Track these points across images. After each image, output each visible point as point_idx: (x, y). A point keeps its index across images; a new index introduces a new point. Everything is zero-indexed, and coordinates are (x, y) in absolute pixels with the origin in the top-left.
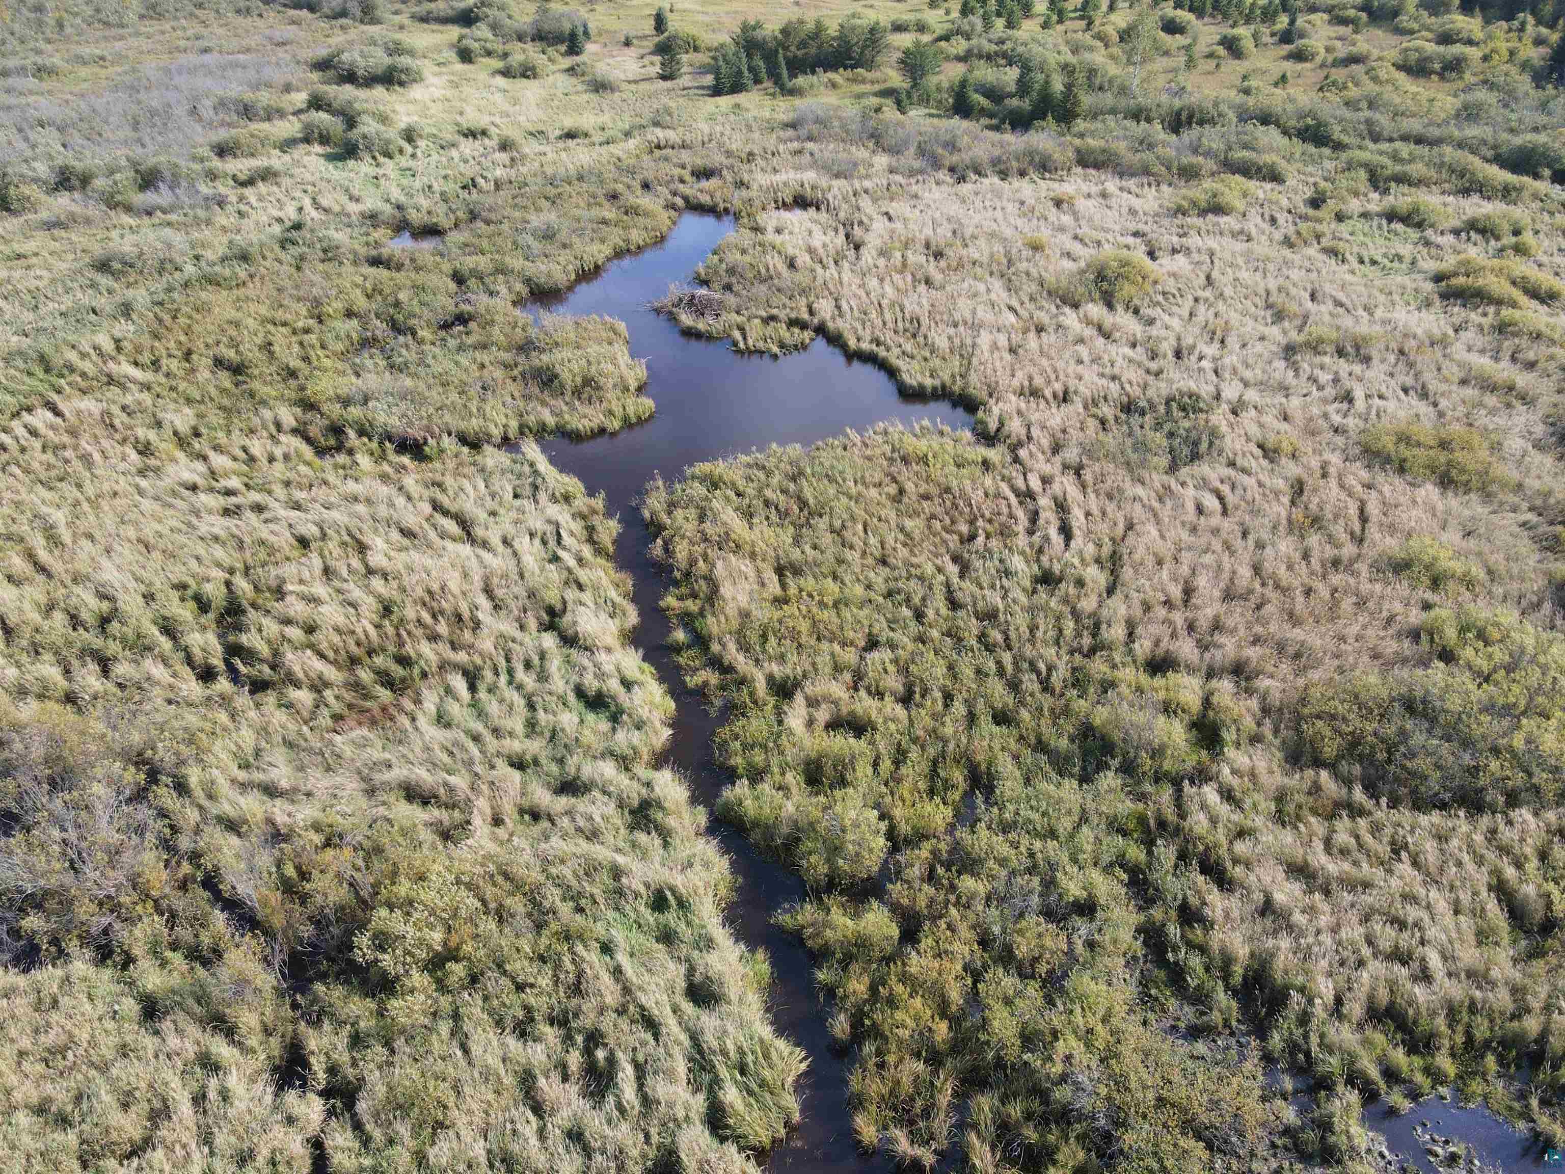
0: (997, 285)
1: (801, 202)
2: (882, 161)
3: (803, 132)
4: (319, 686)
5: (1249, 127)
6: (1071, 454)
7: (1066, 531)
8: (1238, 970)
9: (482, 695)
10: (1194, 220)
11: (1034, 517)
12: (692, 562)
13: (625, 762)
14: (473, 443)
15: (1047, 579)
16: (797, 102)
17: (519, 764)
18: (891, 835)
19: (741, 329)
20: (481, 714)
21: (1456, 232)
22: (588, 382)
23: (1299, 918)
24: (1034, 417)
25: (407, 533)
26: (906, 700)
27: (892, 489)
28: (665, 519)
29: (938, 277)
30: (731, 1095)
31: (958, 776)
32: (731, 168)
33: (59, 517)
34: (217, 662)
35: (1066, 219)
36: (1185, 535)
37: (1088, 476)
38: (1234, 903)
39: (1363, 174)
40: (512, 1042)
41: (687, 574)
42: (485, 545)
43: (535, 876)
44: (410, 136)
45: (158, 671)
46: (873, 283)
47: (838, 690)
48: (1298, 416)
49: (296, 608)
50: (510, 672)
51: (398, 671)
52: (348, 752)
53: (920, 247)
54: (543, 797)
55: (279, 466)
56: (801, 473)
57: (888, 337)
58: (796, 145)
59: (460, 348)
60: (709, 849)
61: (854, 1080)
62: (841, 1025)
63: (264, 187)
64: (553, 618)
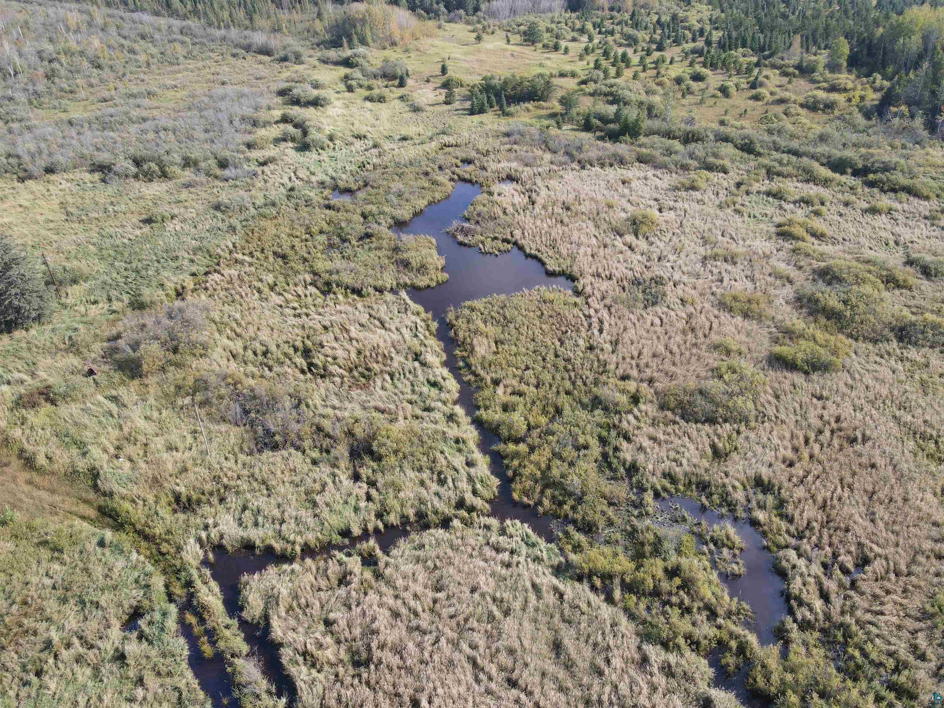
0: (591, 224)
1: (510, 178)
2: (548, 156)
3: (512, 138)
4: (342, 377)
5: (718, 144)
6: (608, 301)
7: (601, 331)
8: (627, 464)
9: (396, 381)
10: (683, 194)
11: (590, 325)
12: (465, 339)
13: (444, 403)
14: (380, 290)
15: (591, 348)
16: (510, 120)
17: (411, 402)
18: (529, 425)
19: (482, 243)
20: (396, 387)
21: (795, 202)
22: (423, 266)
23: (648, 450)
24: (596, 285)
25: (362, 325)
26: (537, 386)
27: (539, 313)
28: (454, 322)
29: (566, 220)
30: (478, 486)
31: (551, 410)
32: (479, 159)
33: (238, 316)
34: (305, 368)
35: (626, 191)
36: (645, 334)
37: (613, 310)
38: (630, 446)
39: (764, 171)
40: (417, 473)
41: (463, 343)
42: (390, 330)
43: (420, 431)
44: (331, 138)
45: (289, 370)
46: (538, 223)
47: (515, 382)
48: (699, 287)
49: (329, 352)
50: (404, 374)
51: (366, 373)
52: (355, 397)
53: (560, 205)
54: (419, 412)
55: (309, 298)
56: (505, 306)
57: (543, 248)
58: (508, 146)
59: (370, 249)
60: (472, 428)
61: (513, 486)
62: (510, 473)
63: (272, 166)
64: (417, 357)
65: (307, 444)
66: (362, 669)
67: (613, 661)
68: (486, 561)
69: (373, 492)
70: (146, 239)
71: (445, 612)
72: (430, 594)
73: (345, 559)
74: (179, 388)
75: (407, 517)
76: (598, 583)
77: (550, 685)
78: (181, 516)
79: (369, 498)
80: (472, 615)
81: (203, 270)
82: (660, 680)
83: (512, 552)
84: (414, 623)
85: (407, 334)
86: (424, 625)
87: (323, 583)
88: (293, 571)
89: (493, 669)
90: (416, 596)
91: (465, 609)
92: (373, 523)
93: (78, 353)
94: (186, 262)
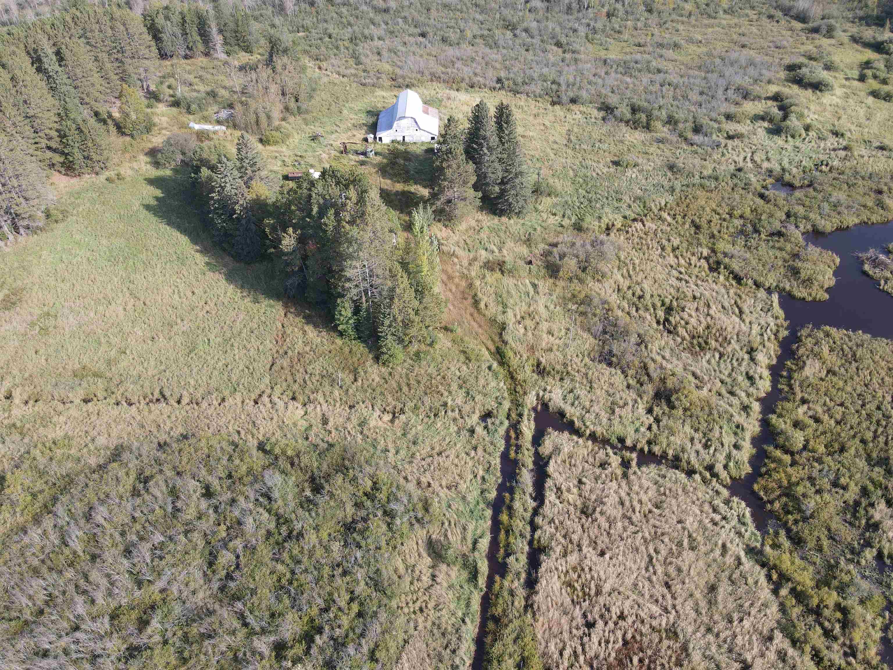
4: (683, 339)
8: (873, 521)
9: (722, 361)
12: (802, 356)
13: (748, 395)
14: (757, 285)
17: (722, 382)
18: (805, 446)
20: (719, 366)
22: (810, 280)
25: (723, 307)
26: (838, 423)
28: (804, 338)
30: (731, 464)
31: (837, 446)
33: (637, 262)
34: (662, 321)
38: (887, 510)
40: (692, 431)
41: (799, 358)
42: (743, 321)
43: (713, 406)
44: (807, 128)
45: (649, 317)
49: (686, 316)
50: (732, 359)
51: (703, 344)
52: (684, 358)
54: (724, 392)
55: (697, 269)
56: (862, 346)
59: (773, 247)
60: (757, 424)
61: (759, 479)
62: (763, 470)
63: (736, 142)
64: (751, 351)
65: (631, 372)
66: (583, 516)
67: (745, 622)
68: (702, 512)
69: (655, 427)
70: (610, 177)
71: (652, 521)
72: (650, 506)
73: (611, 454)
74: (574, 296)
75: (667, 454)
76: (775, 577)
77: (690, 603)
78: (535, 376)
79: (650, 428)
80: (668, 534)
81: (633, 216)
82: (772, 656)
83: (724, 518)
84: (629, 514)
85: (756, 329)
86: (634, 519)
87: (591, 460)
88: (577, 442)
89: (660, 570)
90: (640, 502)
91: (666, 528)
92: (643, 444)
93: (529, 246)
94: (624, 206)
